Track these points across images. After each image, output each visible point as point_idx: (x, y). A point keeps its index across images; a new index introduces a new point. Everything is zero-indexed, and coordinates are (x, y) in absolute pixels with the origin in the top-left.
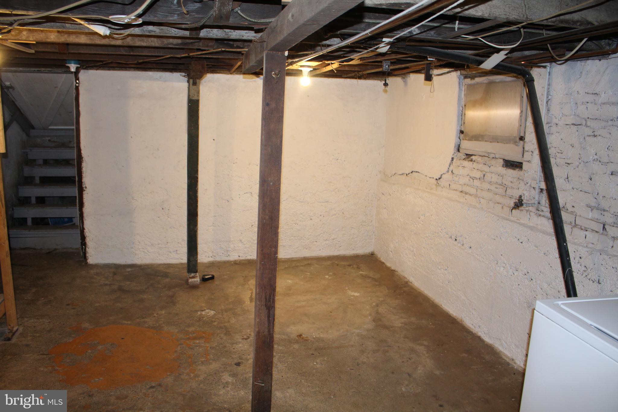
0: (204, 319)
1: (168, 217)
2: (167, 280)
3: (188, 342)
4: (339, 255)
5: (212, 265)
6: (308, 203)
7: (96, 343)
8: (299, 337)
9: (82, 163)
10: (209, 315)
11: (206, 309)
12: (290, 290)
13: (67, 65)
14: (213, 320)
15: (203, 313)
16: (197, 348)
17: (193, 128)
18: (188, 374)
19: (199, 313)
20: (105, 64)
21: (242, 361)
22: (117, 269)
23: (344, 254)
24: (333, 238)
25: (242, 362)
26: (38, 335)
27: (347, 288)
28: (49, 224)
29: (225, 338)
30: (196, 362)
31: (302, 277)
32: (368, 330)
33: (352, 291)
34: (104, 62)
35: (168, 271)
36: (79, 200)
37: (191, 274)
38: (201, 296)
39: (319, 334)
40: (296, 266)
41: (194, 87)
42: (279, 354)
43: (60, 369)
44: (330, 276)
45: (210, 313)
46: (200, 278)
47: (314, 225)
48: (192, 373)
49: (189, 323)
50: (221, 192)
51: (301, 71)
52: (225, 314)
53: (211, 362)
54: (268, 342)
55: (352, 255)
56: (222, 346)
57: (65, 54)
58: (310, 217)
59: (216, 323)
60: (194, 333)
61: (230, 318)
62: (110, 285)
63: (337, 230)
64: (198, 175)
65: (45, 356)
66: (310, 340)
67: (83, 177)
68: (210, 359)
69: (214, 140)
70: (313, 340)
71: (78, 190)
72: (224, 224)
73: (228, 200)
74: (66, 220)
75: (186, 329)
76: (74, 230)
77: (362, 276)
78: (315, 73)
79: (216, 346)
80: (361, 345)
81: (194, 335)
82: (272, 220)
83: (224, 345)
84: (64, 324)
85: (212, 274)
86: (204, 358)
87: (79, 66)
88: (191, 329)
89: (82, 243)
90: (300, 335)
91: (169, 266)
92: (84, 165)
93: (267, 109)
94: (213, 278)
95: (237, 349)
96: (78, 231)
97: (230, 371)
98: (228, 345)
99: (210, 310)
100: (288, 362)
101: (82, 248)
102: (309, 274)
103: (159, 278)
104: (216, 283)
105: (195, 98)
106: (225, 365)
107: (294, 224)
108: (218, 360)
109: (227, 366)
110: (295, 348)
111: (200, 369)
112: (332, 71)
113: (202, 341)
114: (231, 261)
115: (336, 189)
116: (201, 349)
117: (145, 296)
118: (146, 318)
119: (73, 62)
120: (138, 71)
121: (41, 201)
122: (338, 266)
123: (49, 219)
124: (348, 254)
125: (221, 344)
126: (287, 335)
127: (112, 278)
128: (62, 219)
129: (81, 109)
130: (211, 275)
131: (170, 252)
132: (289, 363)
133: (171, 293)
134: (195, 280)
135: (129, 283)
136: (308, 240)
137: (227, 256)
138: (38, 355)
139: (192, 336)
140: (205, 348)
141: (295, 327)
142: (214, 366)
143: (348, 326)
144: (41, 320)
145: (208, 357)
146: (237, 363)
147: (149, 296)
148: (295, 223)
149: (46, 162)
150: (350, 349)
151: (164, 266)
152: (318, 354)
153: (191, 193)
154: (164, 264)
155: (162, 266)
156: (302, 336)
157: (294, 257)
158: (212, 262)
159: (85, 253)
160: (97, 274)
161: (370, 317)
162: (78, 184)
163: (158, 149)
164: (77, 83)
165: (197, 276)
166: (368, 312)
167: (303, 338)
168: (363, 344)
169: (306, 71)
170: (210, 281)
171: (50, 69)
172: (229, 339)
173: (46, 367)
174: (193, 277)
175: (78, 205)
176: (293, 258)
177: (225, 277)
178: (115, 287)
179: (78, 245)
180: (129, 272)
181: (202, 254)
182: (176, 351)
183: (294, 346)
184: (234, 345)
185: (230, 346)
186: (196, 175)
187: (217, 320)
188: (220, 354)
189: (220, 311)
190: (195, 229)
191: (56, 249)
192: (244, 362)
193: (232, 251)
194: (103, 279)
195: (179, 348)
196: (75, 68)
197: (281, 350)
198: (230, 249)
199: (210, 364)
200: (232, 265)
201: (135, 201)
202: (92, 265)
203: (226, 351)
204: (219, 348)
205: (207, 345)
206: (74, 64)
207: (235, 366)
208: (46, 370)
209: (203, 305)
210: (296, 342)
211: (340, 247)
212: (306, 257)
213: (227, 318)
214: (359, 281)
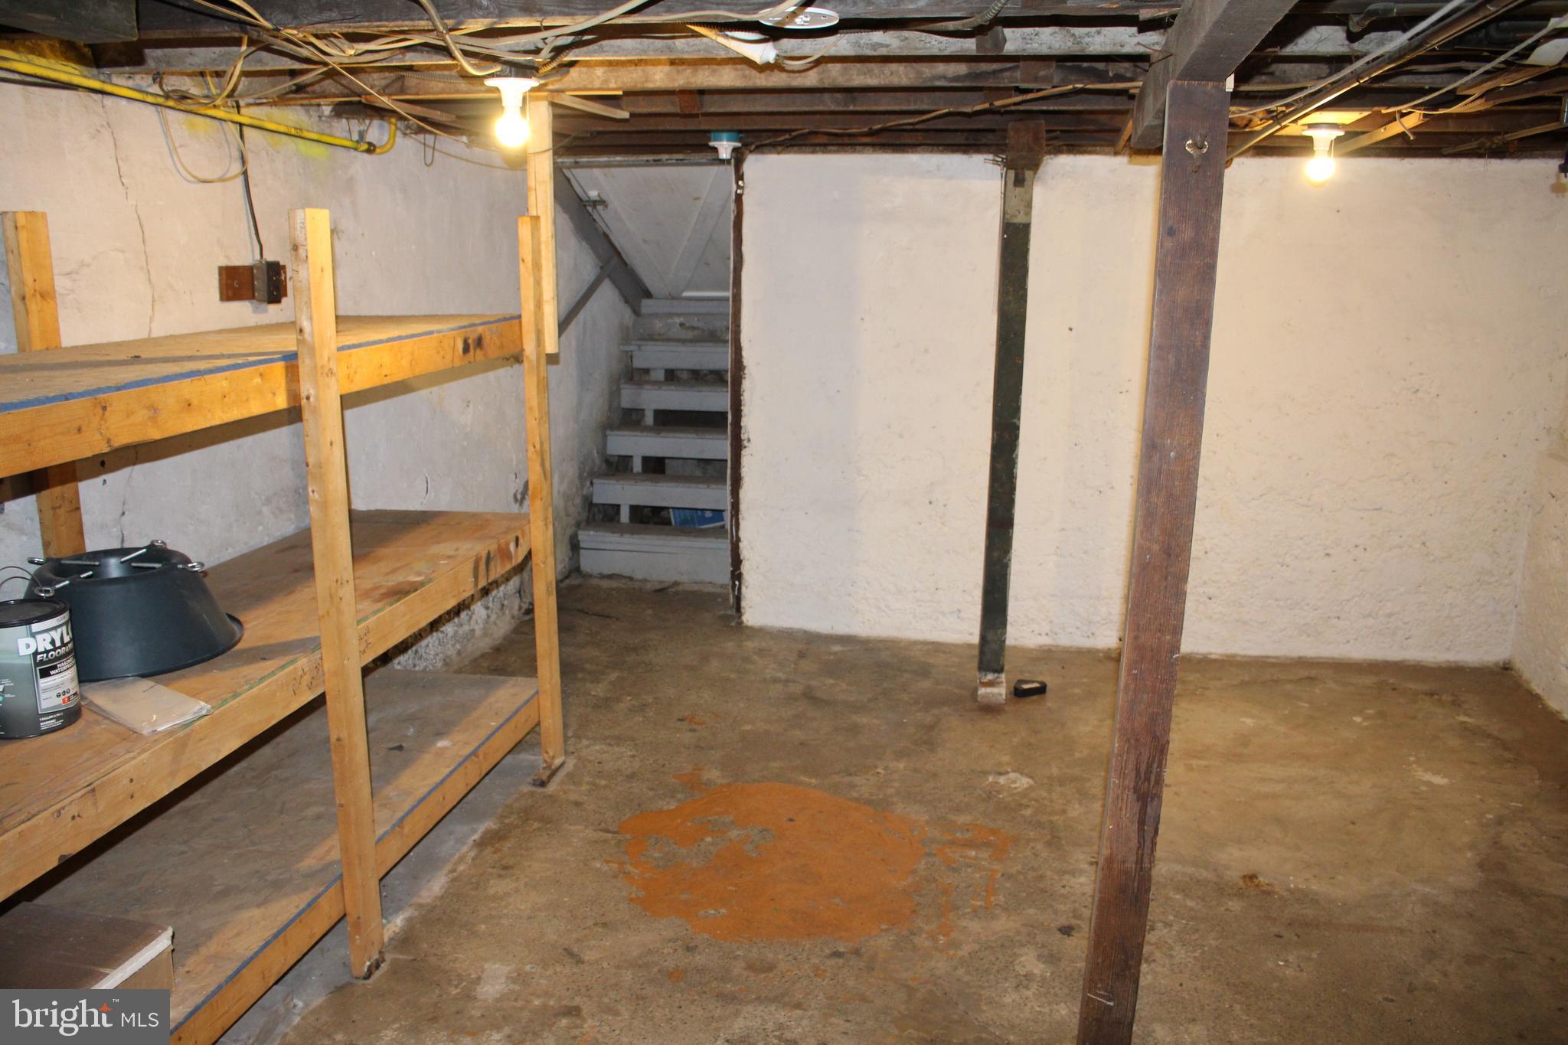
0: (1001, 796)
1: (943, 524)
2: (926, 684)
3: (947, 850)
4: (1402, 662)
5: (1047, 655)
6: (1322, 510)
7: (727, 820)
8: (1247, 879)
9: (744, 381)
10: (1016, 788)
11: (1009, 770)
12: (1245, 745)
13: (712, 144)
14: (1024, 801)
15: (1002, 780)
16: (969, 870)
17: (1010, 298)
18: (933, 937)
19: (991, 779)
20: (794, 138)
21: (1078, 922)
22: (807, 644)
23: (1419, 659)
24: (1388, 611)
25: (1079, 926)
26: (603, 782)
27: (1412, 759)
28: (668, 522)
29: (1044, 854)
30: (958, 908)
31: (1286, 712)
32: (1458, 893)
33: (1426, 770)
34: (794, 134)
35: (931, 661)
36: (731, 468)
37: (986, 675)
38: (1005, 734)
39: (1307, 880)
40: (1272, 680)
41: (1018, 190)
42: (1183, 919)
43: (636, 871)
44: (1366, 719)
45: (1018, 782)
46: (1008, 688)
47: (1334, 571)
48: (944, 935)
49: (961, 801)
50: (1083, 466)
51: (1310, 139)
52: (1059, 789)
53: (997, 912)
54: (1136, 890)
55: (1444, 665)
56: (1035, 874)
57: (696, 116)
58: (1325, 549)
59: (1028, 812)
60: (968, 830)
61: (1069, 801)
62: (787, 681)
63: (1402, 590)
64: (1019, 419)
65: (610, 835)
66: (1277, 893)
67: (743, 414)
68: (996, 905)
69: (1071, 329)
70: (1285, 894)
71: (732, 445)
72: (1085, 552)
73: (1102, 489)
74: (708, 514)
75: (951, 817)
76: (720, 540)
77: (1465, 727)
78: (1349, 142)
79: (1019, 872)
80: (1427, 932)
81: (968, 835)
82: (1169, 555)
83: (1040, 872)
84: (664, 766)
85: (1040, 678)
86: (981, 900)
87: (739, 145)
88: (962, 819)
89: (733, 573)
90: (1252, 877)
91: (937, 647)
92: (746, 385)
93: (1169, 244)
94: (1041, 690)
95: (1071, 887)
96: (726, 545)
97: (1043, 946)
98: (1049, 873)
99: (1022, 774)
100: (1204, 946)
101: (734, 585)
102: (1307, 705)
103: (906, 676)
104: (1049, 704)
105: (1020, 219)
106: (1032, 926)
107: (1279, 566)
108: (1016, 910)
109: (1037, 932)
110: (1232, 909)
111: (965, 927)
112: (1403, 135)
113: (985, 854)
114: (1098, 651)
115: (1407, 474)
116: (978, 875)
117: (865, 720)
118: (856, 775)
119: (725, 135)
120: (885, 152)
121: (656, 467)
122: (1394, 692)
123: (671, 510)
124: (1433, 660)
125: (1033, 869)
126: (1215, 870)
127: (793, 666)
128: (699, 513)
129: (745, 249)
130: (1038, 682)
131: (943, 613)
132: (1206, 949)
133: (928, 719)
134: (995, 690)
135: (832, 681)
136: (1316, 612)
137: (1088, 637)
138: (595, 830)
139: (960, 837)
140: (990, 873)
141: (1241, 850)
142: (1004, 924)
143: (1398, 870)
144: (616, 749)
145: (993, 899)
146: (1064, 927)
147: (874, 721)
148: (1280, 560)
149: (671, 376)
150: (1393, 938)
151: (925, 648)
152: (1295, 938)
153: (999, 466)
154: (925, 643)
155: (919, 647)
156: (1257, 878)
157: (1271, 653)
158: (1046, 648)
159: (738, 599)
160: (761, 652)
161: (1469, 855)
162: (732, 431)
163: (926, 351)
164: (739, 187)
165: (1002, 682)
166: (1466, 839)
167: (1257, 886)
168: (1434, 932)
169: (1323, 138)
170: (1035, 698)
171: (680, 156)
172: (1054, 859)
173: (608, 862)
174: (991, 684)
175: (729, 482)
176: (1268, 657)
177: (1077, 691)
178: (796, 689)
179: (726, 579)
180: (835, 653)
181: (1022, 625)
182: (914, 872)
183: (1230, 903)
184: (1067, 877)
185: (1056, 877)
186: (1015, 420)
187: (1033, 803)
188: (1024, 894)
189: (1045, 781)
190: (1005, 561)
191: (676, 584)
192: (1083, 926)
193: (1103, 624)
194: (773, 666)
195: (923, 863)
196: (729, 150)
197: (1192, 909)
198: (1099, 619)
199: (992, 918)
200: (1100, 661)
201: (863, 478)
202: (752, 628)
203: (1043, 891)
204: (1025, 878)
205: (996, 866)
206: (728, 140)
207: (1059, 935)
208: (605, 868)
209: (1006, 759)
210: (1236, 895)
211: (1407, 639)
212: (1306, 658)
213: (1060, 801)
214: (1454, 742)
